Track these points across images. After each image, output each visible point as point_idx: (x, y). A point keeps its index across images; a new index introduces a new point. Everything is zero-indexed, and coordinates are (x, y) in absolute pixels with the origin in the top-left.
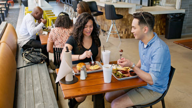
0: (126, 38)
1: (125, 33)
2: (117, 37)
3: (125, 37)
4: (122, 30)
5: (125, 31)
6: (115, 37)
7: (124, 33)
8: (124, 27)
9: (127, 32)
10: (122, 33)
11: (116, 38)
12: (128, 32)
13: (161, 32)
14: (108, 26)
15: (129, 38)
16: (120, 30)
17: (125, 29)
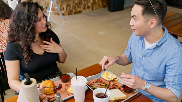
0: (69, 14)
1: (67, 9)
2: (58, 14)
3: (67, 14)
4: (63, 6)
5: (66, 6)
6: (55, 14)
7: (65, 9)
8: (65, 2)
9: (68, 8)
10: (63, 9)
11: (57, 16)
12: (70, 8)
13: (103, 4)
14: (45, 3)
15: (71, 14)
16: (61, 6)
17: (66, 5)
